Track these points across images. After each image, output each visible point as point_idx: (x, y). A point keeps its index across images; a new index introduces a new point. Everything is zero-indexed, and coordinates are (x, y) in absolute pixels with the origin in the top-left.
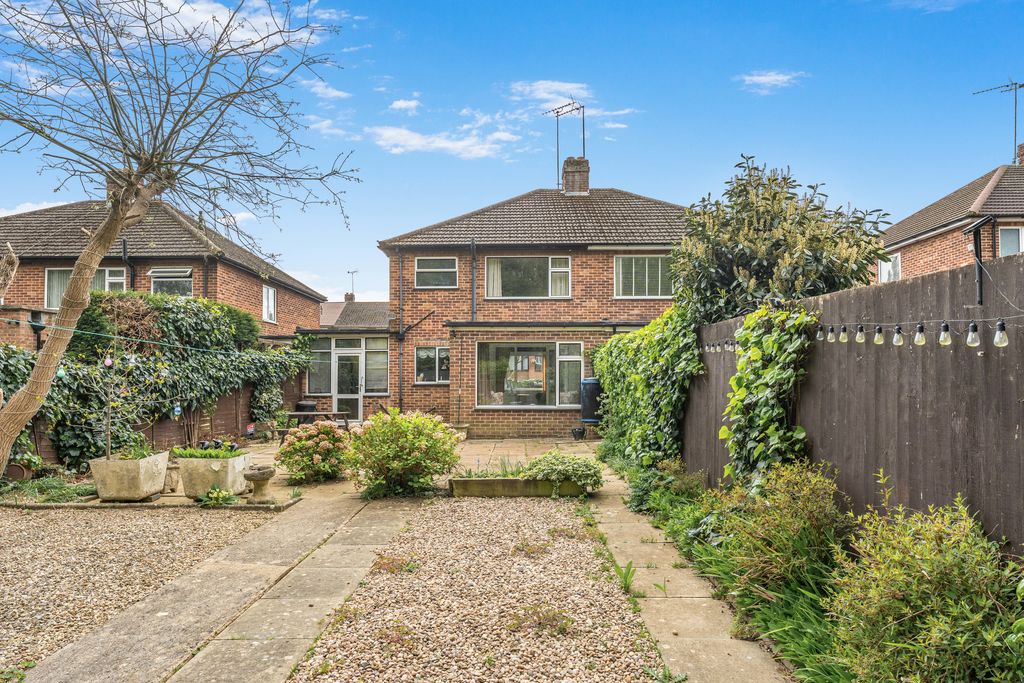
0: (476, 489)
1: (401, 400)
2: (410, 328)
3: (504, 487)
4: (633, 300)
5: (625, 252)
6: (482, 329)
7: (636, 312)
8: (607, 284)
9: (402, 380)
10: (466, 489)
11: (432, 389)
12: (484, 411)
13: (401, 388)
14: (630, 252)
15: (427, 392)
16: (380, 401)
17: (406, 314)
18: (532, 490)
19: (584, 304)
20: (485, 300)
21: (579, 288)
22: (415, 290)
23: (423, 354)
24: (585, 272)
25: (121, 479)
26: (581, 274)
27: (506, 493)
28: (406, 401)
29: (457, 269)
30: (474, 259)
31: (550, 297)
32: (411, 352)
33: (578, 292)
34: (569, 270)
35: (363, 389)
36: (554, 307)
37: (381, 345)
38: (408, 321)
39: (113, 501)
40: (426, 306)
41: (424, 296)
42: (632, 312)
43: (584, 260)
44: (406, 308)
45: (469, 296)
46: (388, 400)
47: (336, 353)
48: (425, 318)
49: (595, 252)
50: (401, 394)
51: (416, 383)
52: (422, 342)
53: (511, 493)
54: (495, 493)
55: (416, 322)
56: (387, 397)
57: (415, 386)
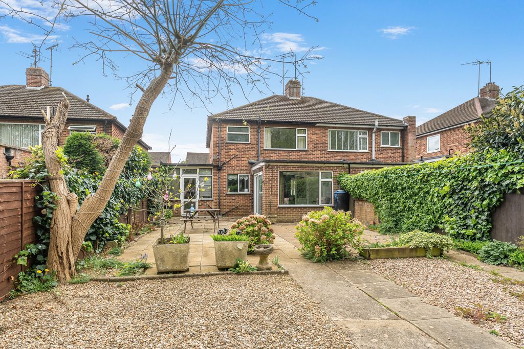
0: (383, 254)
1: (220, 202)
2: (224, 164)
3: (399, 252)
4: (336, 152)
5: (333, 128)
6: (282, 164)
7: (338, 157)
8: (325, 143)
9: (220, 192)
10: (377, 254)
11: (236, 197)
12: (283, 208)
13: (220, 196)
14: (336, 128)
15: (234, 198)
16: (208, 203)
17: (222, 156)
18: (414, 254)
19: (313, 153)
20: (264, 150)
21: (311, 145)
22: (227, 143)
23: (231, 178)
24: (314, 137)
25: (175, 258)
26: (312, 138)
27: (400, 256)
28: (222, 203)
29: (249, 133)
30: (259, 128)
31: (297, 149)
32: (225, 176)
33: (311, 147)
34: (306, 135)
35: (198, 196)
36: (299, 154)
37: (207, 173)
38: (223, 160)
39: (167, 272)
40: (233, 152)
41: (232, 147)
42: (336, 158)
43: (314, 131)
44: (222, 152)
45: (256, 148)
46: (212, 202)
47: (183, 176)
48: (232, 159)
49: (319, 127)
50: (220, 199)
51: (228, 193)
52: (231, 171)
53: (402, 256)
54: (394, 256)
55: (227, 160)
56: (211, 201)
57: (227, 195)
